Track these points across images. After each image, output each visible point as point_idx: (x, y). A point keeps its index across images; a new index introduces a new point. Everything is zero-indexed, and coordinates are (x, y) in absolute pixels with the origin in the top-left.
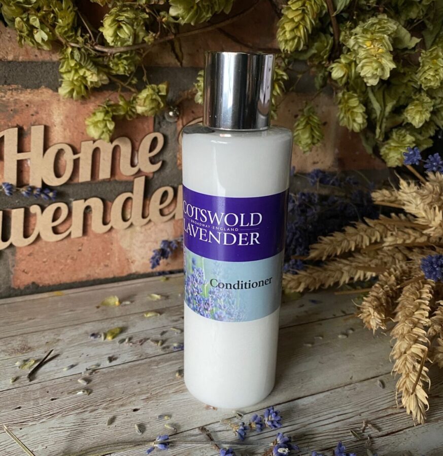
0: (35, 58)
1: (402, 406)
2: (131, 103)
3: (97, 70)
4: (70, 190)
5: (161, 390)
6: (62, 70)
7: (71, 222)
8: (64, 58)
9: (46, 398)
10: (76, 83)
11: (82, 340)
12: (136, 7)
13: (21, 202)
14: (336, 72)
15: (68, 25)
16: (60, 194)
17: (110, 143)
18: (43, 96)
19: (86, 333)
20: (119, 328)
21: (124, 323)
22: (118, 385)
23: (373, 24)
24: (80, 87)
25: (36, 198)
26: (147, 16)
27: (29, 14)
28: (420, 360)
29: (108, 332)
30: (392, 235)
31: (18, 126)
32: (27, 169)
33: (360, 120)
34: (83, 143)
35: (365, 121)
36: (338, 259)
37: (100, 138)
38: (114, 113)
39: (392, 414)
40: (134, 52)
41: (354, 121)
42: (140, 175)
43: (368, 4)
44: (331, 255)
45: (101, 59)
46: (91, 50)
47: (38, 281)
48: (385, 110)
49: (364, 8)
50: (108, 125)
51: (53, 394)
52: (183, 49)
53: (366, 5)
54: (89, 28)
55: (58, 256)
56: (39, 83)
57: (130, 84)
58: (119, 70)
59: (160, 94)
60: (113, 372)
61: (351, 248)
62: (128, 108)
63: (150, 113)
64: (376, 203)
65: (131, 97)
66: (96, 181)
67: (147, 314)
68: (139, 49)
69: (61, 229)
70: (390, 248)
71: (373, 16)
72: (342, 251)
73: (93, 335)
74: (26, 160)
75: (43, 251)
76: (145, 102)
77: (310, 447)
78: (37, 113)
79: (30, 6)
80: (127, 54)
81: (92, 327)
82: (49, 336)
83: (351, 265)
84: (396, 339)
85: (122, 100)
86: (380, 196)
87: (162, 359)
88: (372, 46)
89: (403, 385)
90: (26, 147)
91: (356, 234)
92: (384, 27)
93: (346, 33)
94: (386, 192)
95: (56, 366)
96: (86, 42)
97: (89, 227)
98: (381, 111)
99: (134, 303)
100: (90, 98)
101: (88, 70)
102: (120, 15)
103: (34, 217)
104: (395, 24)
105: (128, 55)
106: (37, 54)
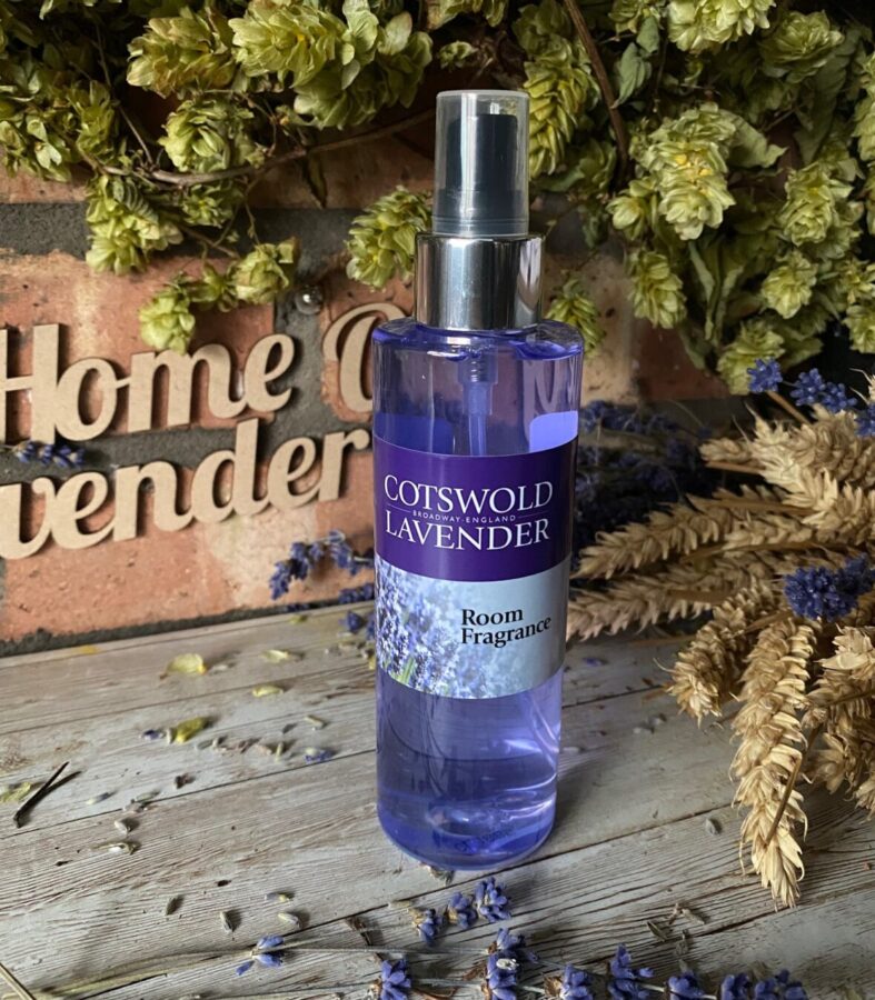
0: (39, 196)
1: (752, 871)
2: (227, 280)
3: (157, 218)
4: (110, 448)
5: (276, 843)
6: (92, 219)
7: (114, 509)
8: (95, 196)
9: (47, 861)
10: (118, 243)
11: (127, 743)
12: (230, 97)
13: (15, 472)
14: (621, 215)
15: (101, 133)
16: (92, 457)
17: (187, 356)
18: (58, 268)
19: (137, 728)
20: (202, 719)
21: (213, 709)
22: (192, 833)
23: (689, 123)
24: (127, 249)
25: (42, 465)
26: (251, 115)
27: (26, 115)
28: (786, 777)
29: (180, 726)
30: (742, 527)
31: (7, 326)
32: (25, 410)
33: (672, 305)
34: (135, 357)
35: (682, 307)
36: (637, 577)
37: (167, 348)
38: (195, 300)
39: (734, 888)
40: (231, 182)
41: (661, 306)
42: (247, 416)
43: (683, 85)
44: (623, 569)
45: (166, 197)
46: (145, 180)
47: (49, 627)
48: (722, 284)
49: (675, 91)
50: (182, 322)
51: (63, 853)
52: (325, 175)
53: (679, 87)
54: (142, 138)
55: (90, 576)
56: (48, 244)
57: (225, 243)
58: (200, 217)
59: (281, 261)
60: (183, 806)
61: (661, 555)
62: (223, 290)
63: (263, 298)
64: (710, 465)
65: (227, 269)
66: (163, 429)
67: (258, 690)
68: (240, 177)
69: (93, 523)
70: (738, 554)
71: (692, 107)
72: (643, 559)
73: (150, 733)
74: (24, 391)
75: (60, 568)
76: (251, 277)
77: (565, 957)
78: (45, 300)
79: (28, 100)
80: (215, 186)
81: (147, 718)
82: (65, 736)
83: (661, 588)
84: (742, 735)
85: (209, 274)
86: (717, 451)
87: (281, 782)
88: (689, 165)
89: (754, 828)
90: (23, 366)
91: (671, 526)
92: (710, 129)
93: (640, 139)
94: (729, 444)
95: (74, 795)
96: (135, 165)
97: (148, 520)
98: (714, 288)
99: (233, 669)
100: (146, 270)
101: (141, 218)
102: (197, 115)
103: (40, 502)
104: (733, 122)
105: (218, 188)
106: (43, 189)
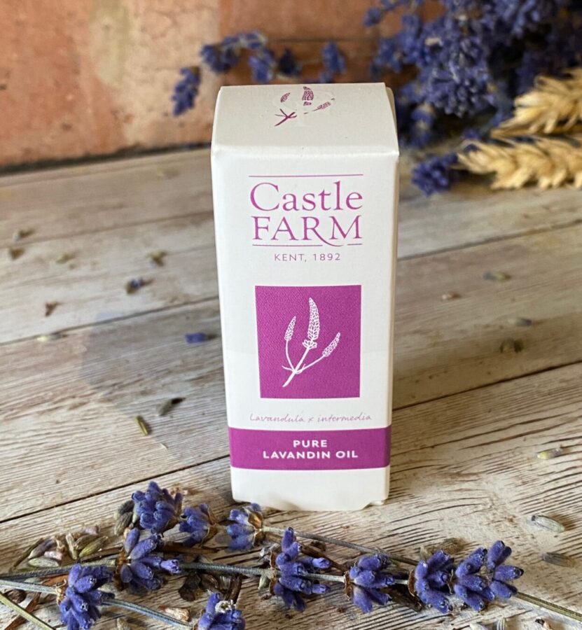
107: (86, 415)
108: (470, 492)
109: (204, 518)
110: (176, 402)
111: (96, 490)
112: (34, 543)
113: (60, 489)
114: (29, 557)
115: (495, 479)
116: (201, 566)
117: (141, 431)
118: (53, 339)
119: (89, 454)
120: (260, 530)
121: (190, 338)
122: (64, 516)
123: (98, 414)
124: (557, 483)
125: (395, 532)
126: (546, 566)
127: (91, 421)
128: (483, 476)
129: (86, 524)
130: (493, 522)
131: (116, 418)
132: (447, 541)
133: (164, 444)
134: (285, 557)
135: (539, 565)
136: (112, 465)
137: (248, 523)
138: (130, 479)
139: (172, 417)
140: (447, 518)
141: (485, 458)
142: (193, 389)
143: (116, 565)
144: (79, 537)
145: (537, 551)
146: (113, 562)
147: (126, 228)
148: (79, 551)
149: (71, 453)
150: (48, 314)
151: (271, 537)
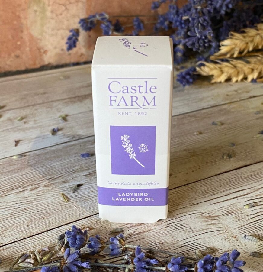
107: (38, 193)
108: (216, 225)
109: (98, 241)
110: (79, 186)
111: (46, 229)
112: (20, 255)
113: (29, 229)
114: (19, 262)
115: (226, 218)
116: (99, 264)
117: (64, 200)
118: (19, 158)
119: (41, 212)
120: (124, 246)
121: (83, 155)
122: (32, 242)
123: (43, 192)
124: (254, 219)
125: (184, 245)
126: (252, 258)
127: (41, 196)
128: (221, 217)
129: (43, 245)
130: (227, 238)
131: (52, 195)
132: (208, 248)
133: (75, 206)
134: (138, 260)
135: (249, 258)
136: (53, 217)
137: (119, 244)
138: (61, 223)
139: (78, 193)
140: (207, 237)
141: (221, 209)
142: (86, 180)
143: (60, 265)
144: (41, 252)
145: (248, 251)
146: (59, 264)
147: (48, 104)
148: (41, 259)
149: (33, 212)
150: (16, 145)
151: (129, 249)
